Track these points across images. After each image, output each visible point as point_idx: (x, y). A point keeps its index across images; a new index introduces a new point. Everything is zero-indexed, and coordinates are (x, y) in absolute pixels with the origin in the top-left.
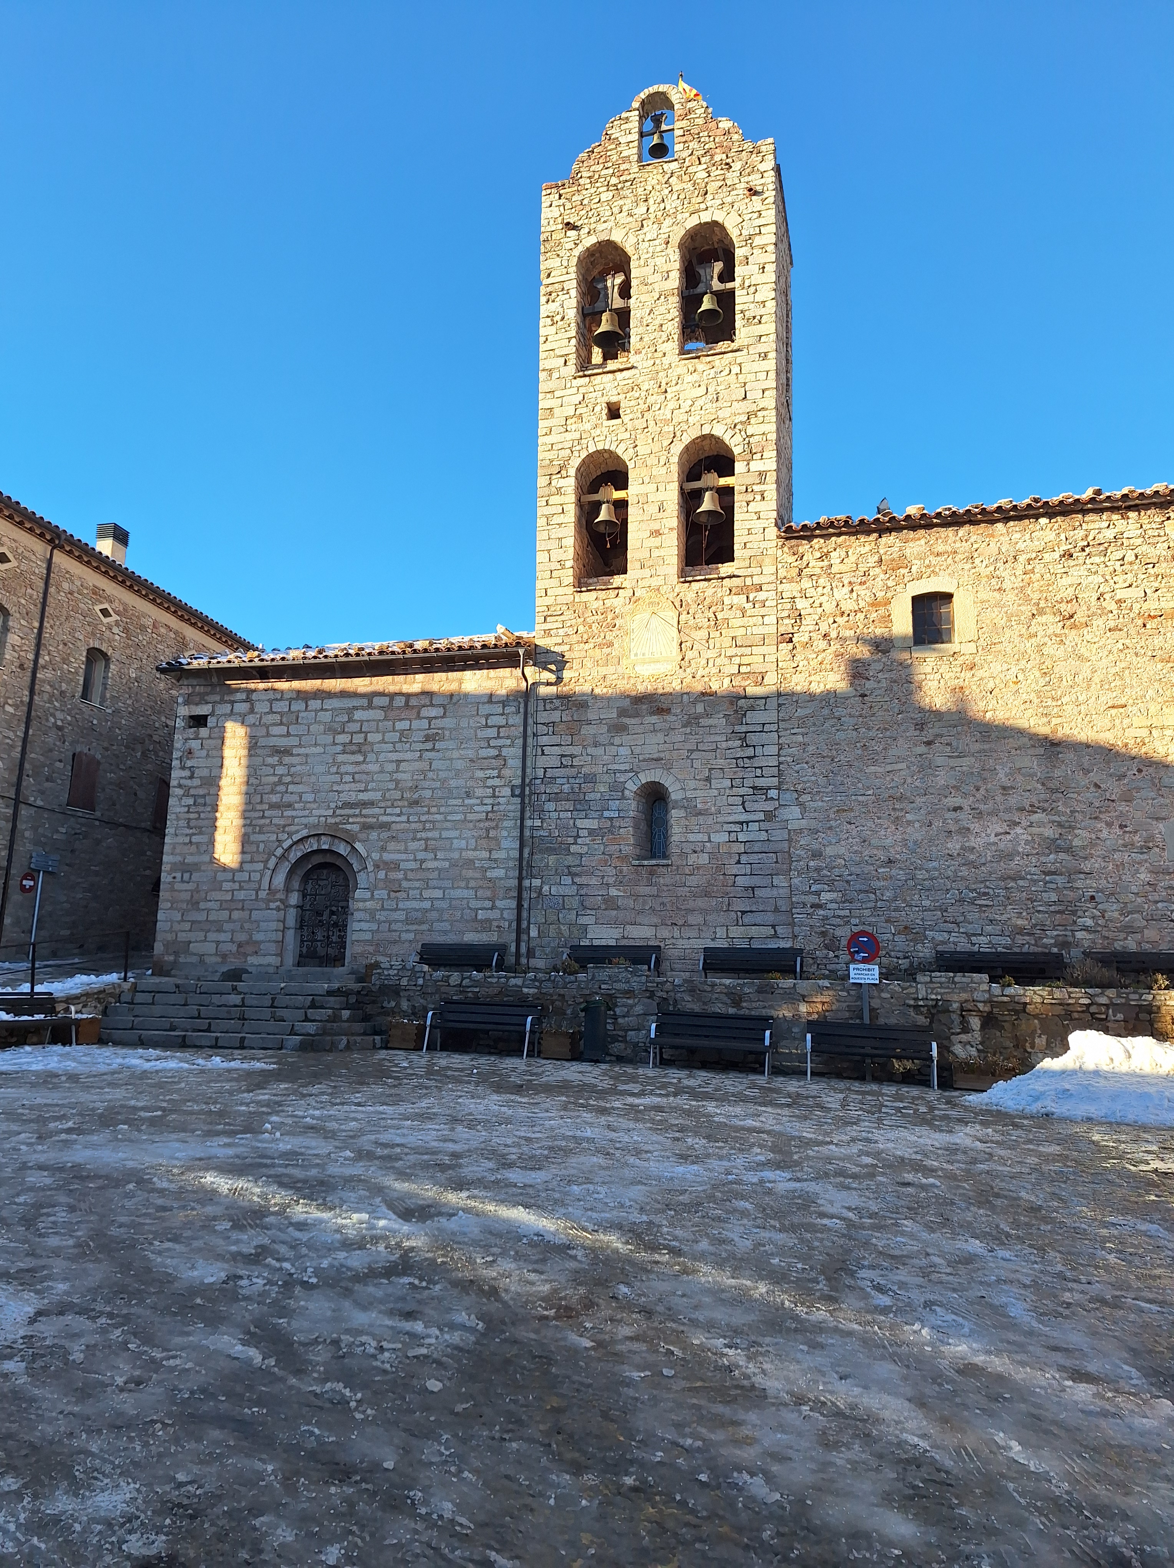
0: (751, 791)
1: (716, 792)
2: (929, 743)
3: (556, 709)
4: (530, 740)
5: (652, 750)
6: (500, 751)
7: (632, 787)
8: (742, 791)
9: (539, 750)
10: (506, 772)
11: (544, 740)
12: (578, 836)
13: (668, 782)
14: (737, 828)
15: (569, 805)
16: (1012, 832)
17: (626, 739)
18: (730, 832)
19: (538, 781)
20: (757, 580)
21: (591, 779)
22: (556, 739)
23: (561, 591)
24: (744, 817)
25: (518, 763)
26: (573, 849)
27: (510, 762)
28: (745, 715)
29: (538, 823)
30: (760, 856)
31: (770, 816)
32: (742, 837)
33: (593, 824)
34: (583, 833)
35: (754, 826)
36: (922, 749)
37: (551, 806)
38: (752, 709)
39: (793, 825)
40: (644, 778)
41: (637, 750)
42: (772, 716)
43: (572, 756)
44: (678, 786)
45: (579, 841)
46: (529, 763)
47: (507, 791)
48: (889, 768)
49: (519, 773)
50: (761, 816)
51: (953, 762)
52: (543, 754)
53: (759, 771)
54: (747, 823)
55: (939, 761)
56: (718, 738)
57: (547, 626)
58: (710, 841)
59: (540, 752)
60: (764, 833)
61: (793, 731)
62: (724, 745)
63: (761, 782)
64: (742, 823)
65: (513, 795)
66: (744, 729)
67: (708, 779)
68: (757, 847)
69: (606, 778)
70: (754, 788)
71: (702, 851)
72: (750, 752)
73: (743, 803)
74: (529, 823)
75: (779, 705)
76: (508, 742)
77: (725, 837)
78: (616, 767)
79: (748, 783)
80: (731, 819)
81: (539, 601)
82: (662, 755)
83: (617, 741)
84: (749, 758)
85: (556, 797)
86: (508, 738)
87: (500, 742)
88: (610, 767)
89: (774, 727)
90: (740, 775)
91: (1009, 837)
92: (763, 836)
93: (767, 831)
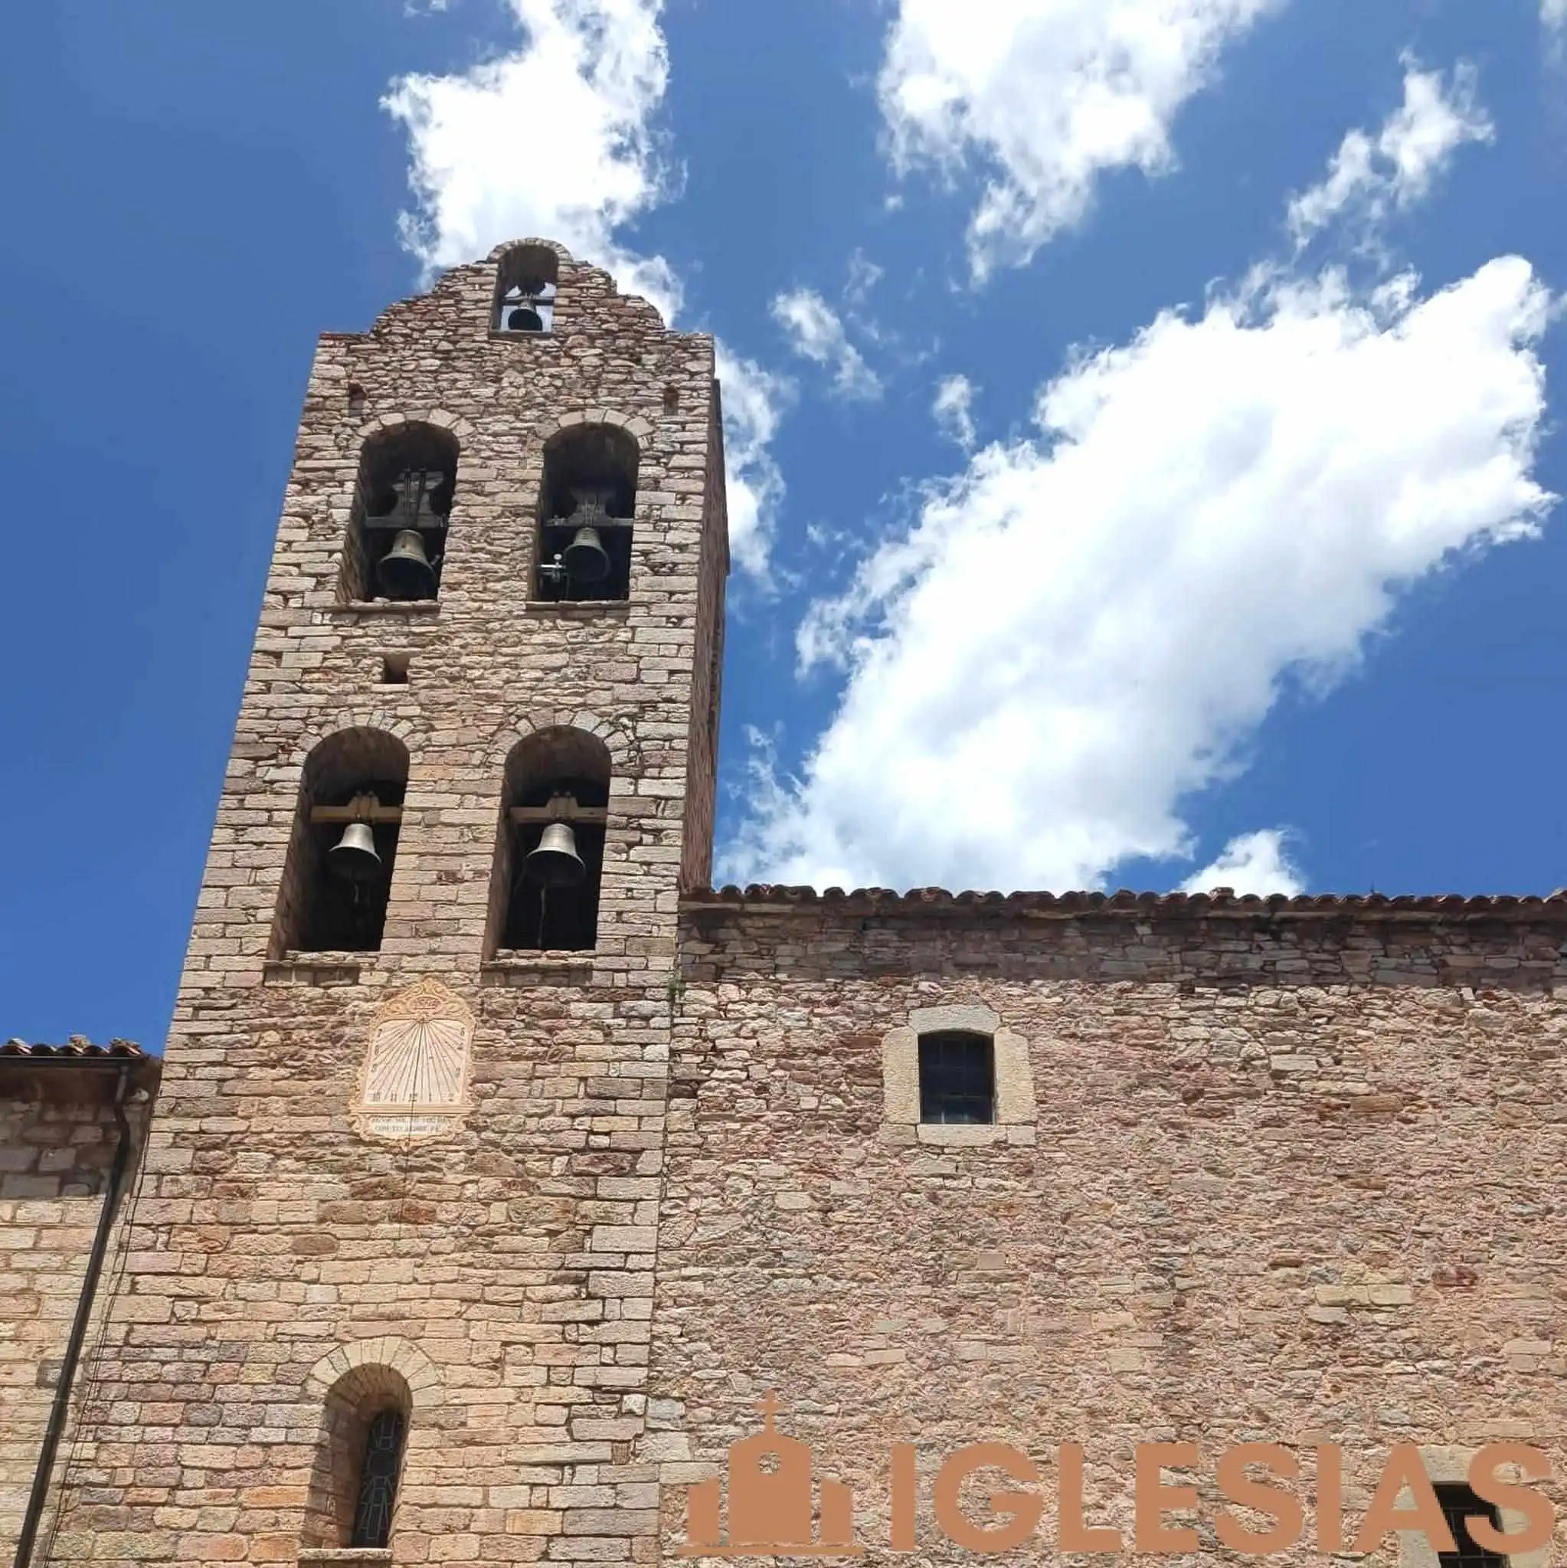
0: (586, 1396)
1: (510, 1395)
2: (949, 1313)
3: (183, 1195)
4: (108, 1260)
5: (382, 1297)
6: (32, 1280)
7: (327, 1374)
8: (569, 1394)
9: (127, 1279)
10: (37, 1330)
11: (142, 1261)
12: (179, 1486)
13: (412, 1368)
14: (549, 1475)
15: (173, 1412)
16: (1109, 1504)
17: (329, 1268)
18: (533, 1485)
19: (108, 1353)
20: (634, 978)
21: (237, 1354)
22: (169, 1261)
23: (238, 962)
24: (564, 1454)
25: (71, 1308)
26: (162, 1515)
27: (50, 1305)
28: (589, 1233)
29: (88, 1451)
30: (595, 1542)
31: (624, 1451)
32: (559, 1498)
33: (223, 1458)
34: (192, 1478)
35: (585, 1474)
36: (938, 1324)
37: (124, 1411)
38: (606, 1221)
39: (670, 1474)
40: (357, 1356)
41: (350, 1293)
42: (646, 1237)
43: (201, 1299)
44: (432, 1375)
45: (181, 1496)
46: (95, 1311)
47: (28, 1373)
48: (873, 1358)
49: (67, 1331)
50: (604, 1451)
51: (997, 1353)
52: (133, 1290)
53: (608, 1352)
54: (572, 1465)
55: (969, 1349)
56: (529, 1277)
57: (196, 1027)
58: (486, 1505)
59: (125, 1287)
60: (606, 1490)
61: (686, 1272)
62: (540, 1293)
63: (613, 1377)
64: (560, 1465)
65: (41, 1383)
66: (585, 1260)
67: (497, 1364)
68: (591, 1522)
69: (270, 1351)
70: (595, 1388)
71: (467, 1527)
72: (593, 1310)
73: (569, 1421)
74: (64, 1449)
75: (663, 1217)
76: (57, 1261)
77: (521, 1495)
78: (301, 1328)
79: (584, 1376)
80: (539, 1456)
81: (187, 979)
82: (404, 1308)
83: (309, 1271)
84: (591, 1323)
85: (143, 1391)
86: (58, 1250)
87: (36, 1260)
88: (282, 1327)
89: (648, 1262)
90: (569, 1358)
91: (1104, 1515)
92: (607, 1496)
93: (614, 1485)
